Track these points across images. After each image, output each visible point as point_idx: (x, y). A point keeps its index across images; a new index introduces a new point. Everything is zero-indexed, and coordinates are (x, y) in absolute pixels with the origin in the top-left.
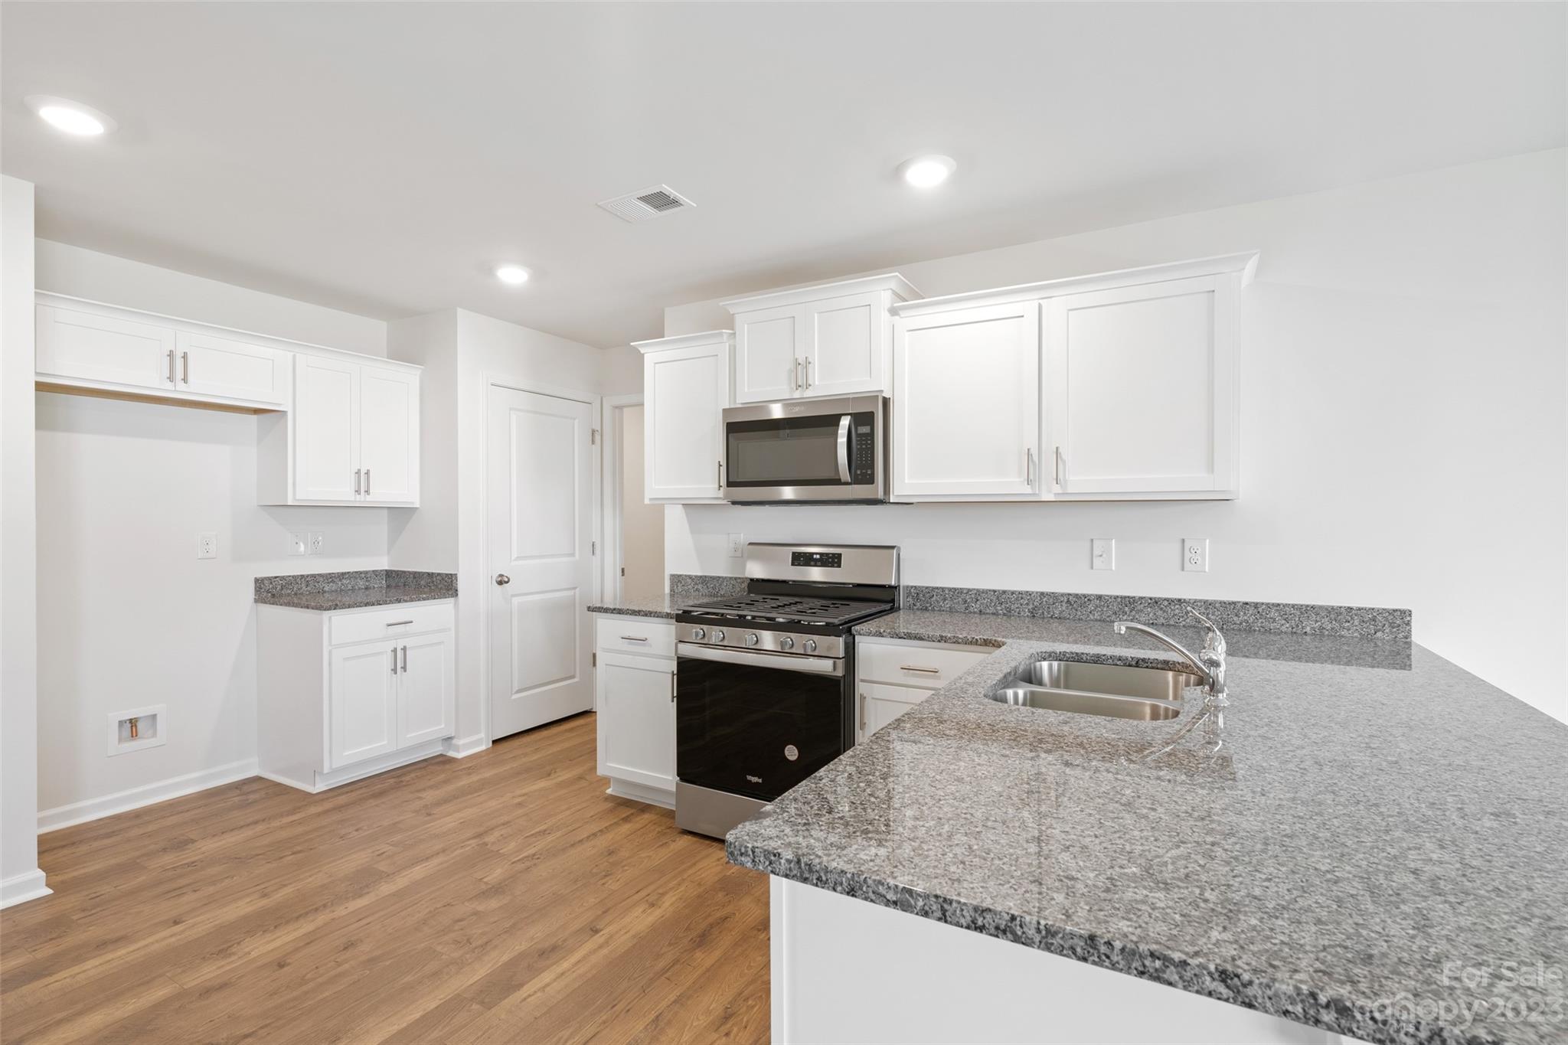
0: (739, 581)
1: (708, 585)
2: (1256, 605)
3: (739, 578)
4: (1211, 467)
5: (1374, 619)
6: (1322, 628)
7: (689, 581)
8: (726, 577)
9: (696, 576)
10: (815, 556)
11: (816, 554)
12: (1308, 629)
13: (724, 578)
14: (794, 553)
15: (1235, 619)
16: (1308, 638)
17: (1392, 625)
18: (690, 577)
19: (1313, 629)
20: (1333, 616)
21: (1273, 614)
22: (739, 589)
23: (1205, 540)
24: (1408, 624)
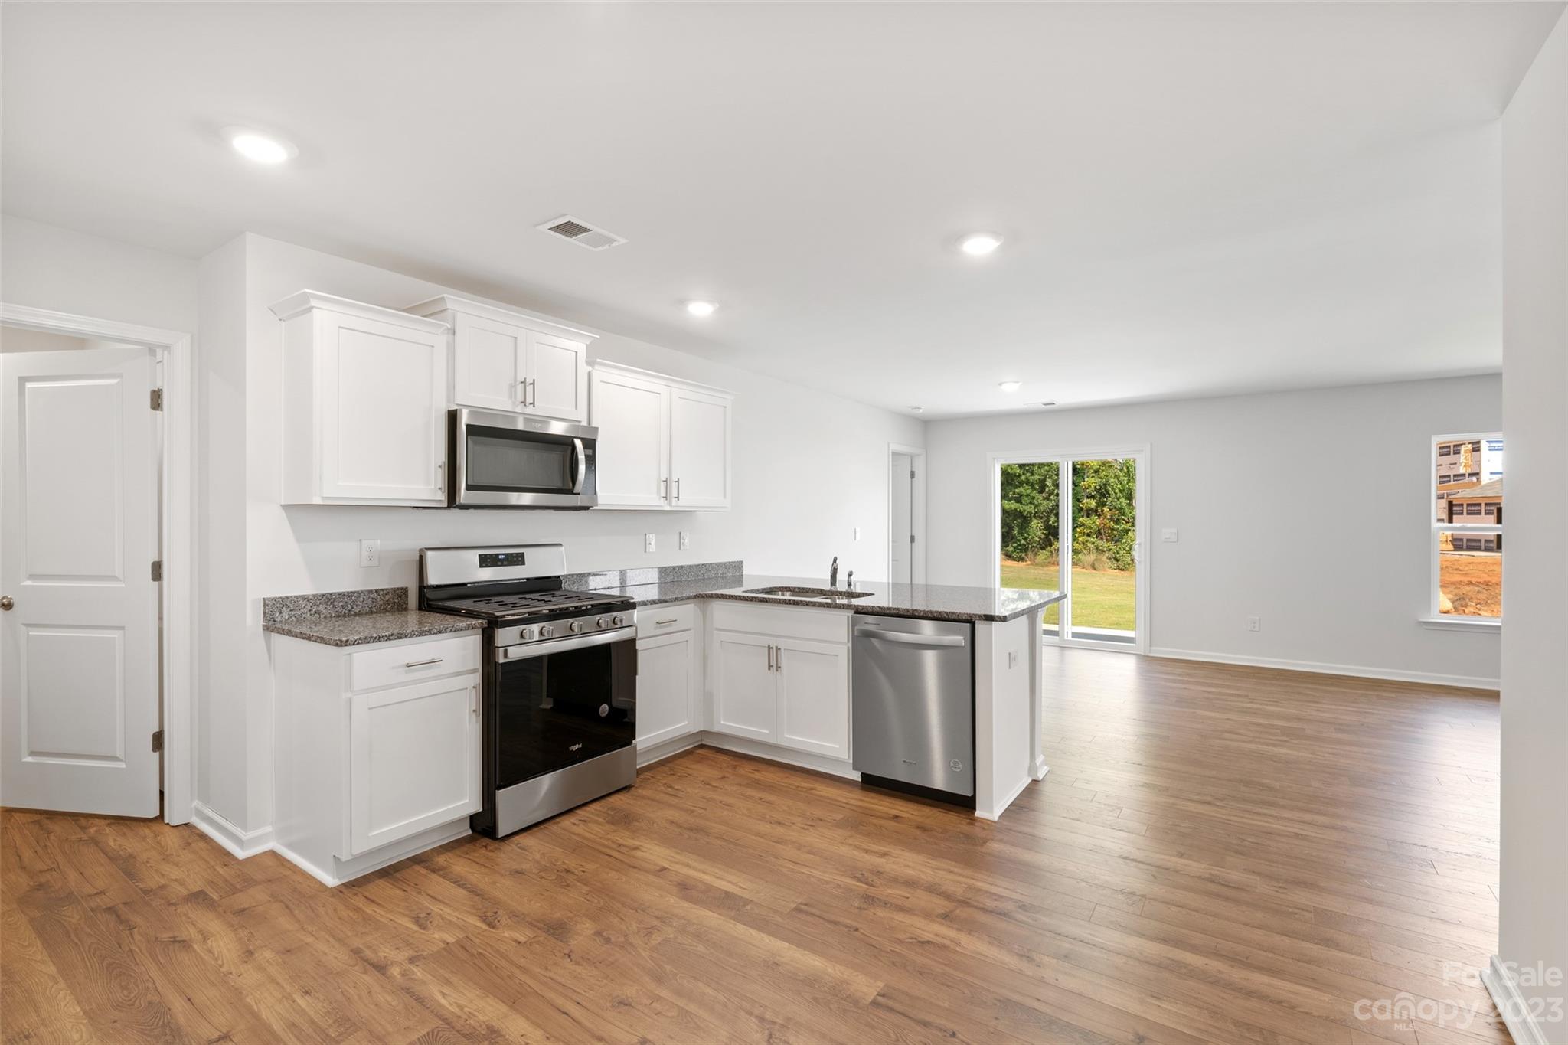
0: (381, 593)
1: (336, 603)
3: (382, 590)
4: (725, 496)
7: (303, 603)
8: (362, 592)
9: (314, 596)
10: (500, 557)
11: (501, 554)
13: (359, 593)
14: (480, 555)
18: (304, 598)
22: (381, 602)
23: (687, 533)
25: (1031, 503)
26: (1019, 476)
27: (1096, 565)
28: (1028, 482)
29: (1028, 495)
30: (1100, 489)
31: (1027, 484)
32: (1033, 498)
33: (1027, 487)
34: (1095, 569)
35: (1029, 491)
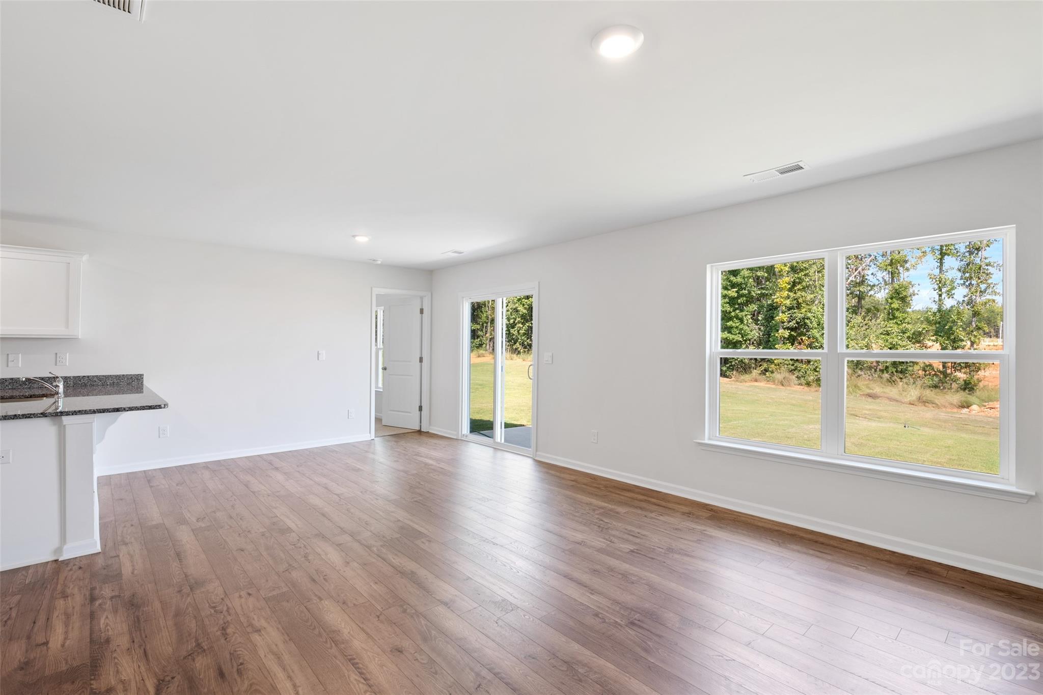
2: (88, 377)
4: (67, 327)
5: (132, 378)
6: (113, 383)
12: (108, 383)
15: (79, 382)
16: (108, 386)
17: (137, 380)
19: (110, 383)
20: (118, 378)
21: (95, 379)
23: (66, 353)
24: (143, 378)
25: (739, 333)
26: (730, 312)
27: (785, 383)
28: (737, 317)
29: (737, 327)
30: (800, 322)
31: (737, 319)
32: (742, 329)
33: (736, 321)
34: (783, 385)
35: (738, 324)
